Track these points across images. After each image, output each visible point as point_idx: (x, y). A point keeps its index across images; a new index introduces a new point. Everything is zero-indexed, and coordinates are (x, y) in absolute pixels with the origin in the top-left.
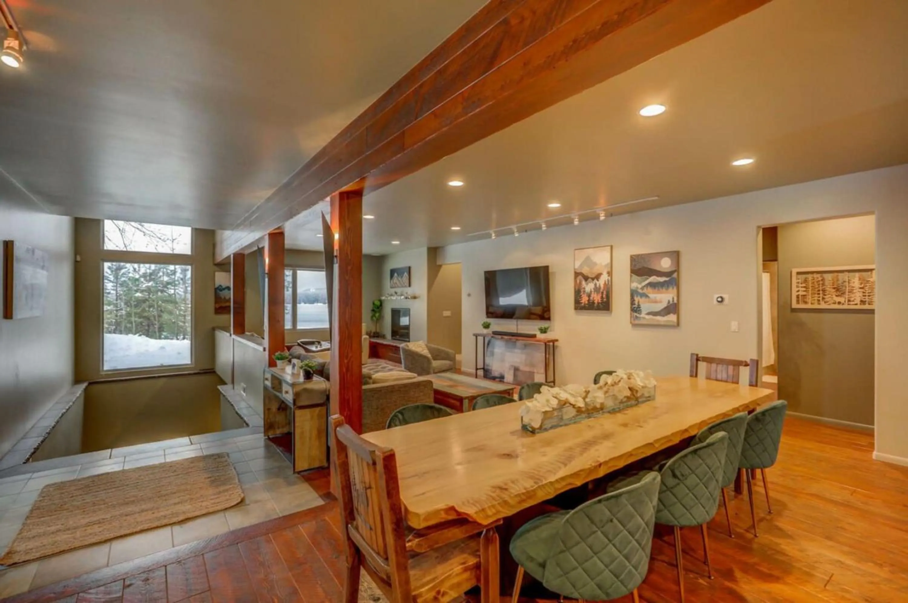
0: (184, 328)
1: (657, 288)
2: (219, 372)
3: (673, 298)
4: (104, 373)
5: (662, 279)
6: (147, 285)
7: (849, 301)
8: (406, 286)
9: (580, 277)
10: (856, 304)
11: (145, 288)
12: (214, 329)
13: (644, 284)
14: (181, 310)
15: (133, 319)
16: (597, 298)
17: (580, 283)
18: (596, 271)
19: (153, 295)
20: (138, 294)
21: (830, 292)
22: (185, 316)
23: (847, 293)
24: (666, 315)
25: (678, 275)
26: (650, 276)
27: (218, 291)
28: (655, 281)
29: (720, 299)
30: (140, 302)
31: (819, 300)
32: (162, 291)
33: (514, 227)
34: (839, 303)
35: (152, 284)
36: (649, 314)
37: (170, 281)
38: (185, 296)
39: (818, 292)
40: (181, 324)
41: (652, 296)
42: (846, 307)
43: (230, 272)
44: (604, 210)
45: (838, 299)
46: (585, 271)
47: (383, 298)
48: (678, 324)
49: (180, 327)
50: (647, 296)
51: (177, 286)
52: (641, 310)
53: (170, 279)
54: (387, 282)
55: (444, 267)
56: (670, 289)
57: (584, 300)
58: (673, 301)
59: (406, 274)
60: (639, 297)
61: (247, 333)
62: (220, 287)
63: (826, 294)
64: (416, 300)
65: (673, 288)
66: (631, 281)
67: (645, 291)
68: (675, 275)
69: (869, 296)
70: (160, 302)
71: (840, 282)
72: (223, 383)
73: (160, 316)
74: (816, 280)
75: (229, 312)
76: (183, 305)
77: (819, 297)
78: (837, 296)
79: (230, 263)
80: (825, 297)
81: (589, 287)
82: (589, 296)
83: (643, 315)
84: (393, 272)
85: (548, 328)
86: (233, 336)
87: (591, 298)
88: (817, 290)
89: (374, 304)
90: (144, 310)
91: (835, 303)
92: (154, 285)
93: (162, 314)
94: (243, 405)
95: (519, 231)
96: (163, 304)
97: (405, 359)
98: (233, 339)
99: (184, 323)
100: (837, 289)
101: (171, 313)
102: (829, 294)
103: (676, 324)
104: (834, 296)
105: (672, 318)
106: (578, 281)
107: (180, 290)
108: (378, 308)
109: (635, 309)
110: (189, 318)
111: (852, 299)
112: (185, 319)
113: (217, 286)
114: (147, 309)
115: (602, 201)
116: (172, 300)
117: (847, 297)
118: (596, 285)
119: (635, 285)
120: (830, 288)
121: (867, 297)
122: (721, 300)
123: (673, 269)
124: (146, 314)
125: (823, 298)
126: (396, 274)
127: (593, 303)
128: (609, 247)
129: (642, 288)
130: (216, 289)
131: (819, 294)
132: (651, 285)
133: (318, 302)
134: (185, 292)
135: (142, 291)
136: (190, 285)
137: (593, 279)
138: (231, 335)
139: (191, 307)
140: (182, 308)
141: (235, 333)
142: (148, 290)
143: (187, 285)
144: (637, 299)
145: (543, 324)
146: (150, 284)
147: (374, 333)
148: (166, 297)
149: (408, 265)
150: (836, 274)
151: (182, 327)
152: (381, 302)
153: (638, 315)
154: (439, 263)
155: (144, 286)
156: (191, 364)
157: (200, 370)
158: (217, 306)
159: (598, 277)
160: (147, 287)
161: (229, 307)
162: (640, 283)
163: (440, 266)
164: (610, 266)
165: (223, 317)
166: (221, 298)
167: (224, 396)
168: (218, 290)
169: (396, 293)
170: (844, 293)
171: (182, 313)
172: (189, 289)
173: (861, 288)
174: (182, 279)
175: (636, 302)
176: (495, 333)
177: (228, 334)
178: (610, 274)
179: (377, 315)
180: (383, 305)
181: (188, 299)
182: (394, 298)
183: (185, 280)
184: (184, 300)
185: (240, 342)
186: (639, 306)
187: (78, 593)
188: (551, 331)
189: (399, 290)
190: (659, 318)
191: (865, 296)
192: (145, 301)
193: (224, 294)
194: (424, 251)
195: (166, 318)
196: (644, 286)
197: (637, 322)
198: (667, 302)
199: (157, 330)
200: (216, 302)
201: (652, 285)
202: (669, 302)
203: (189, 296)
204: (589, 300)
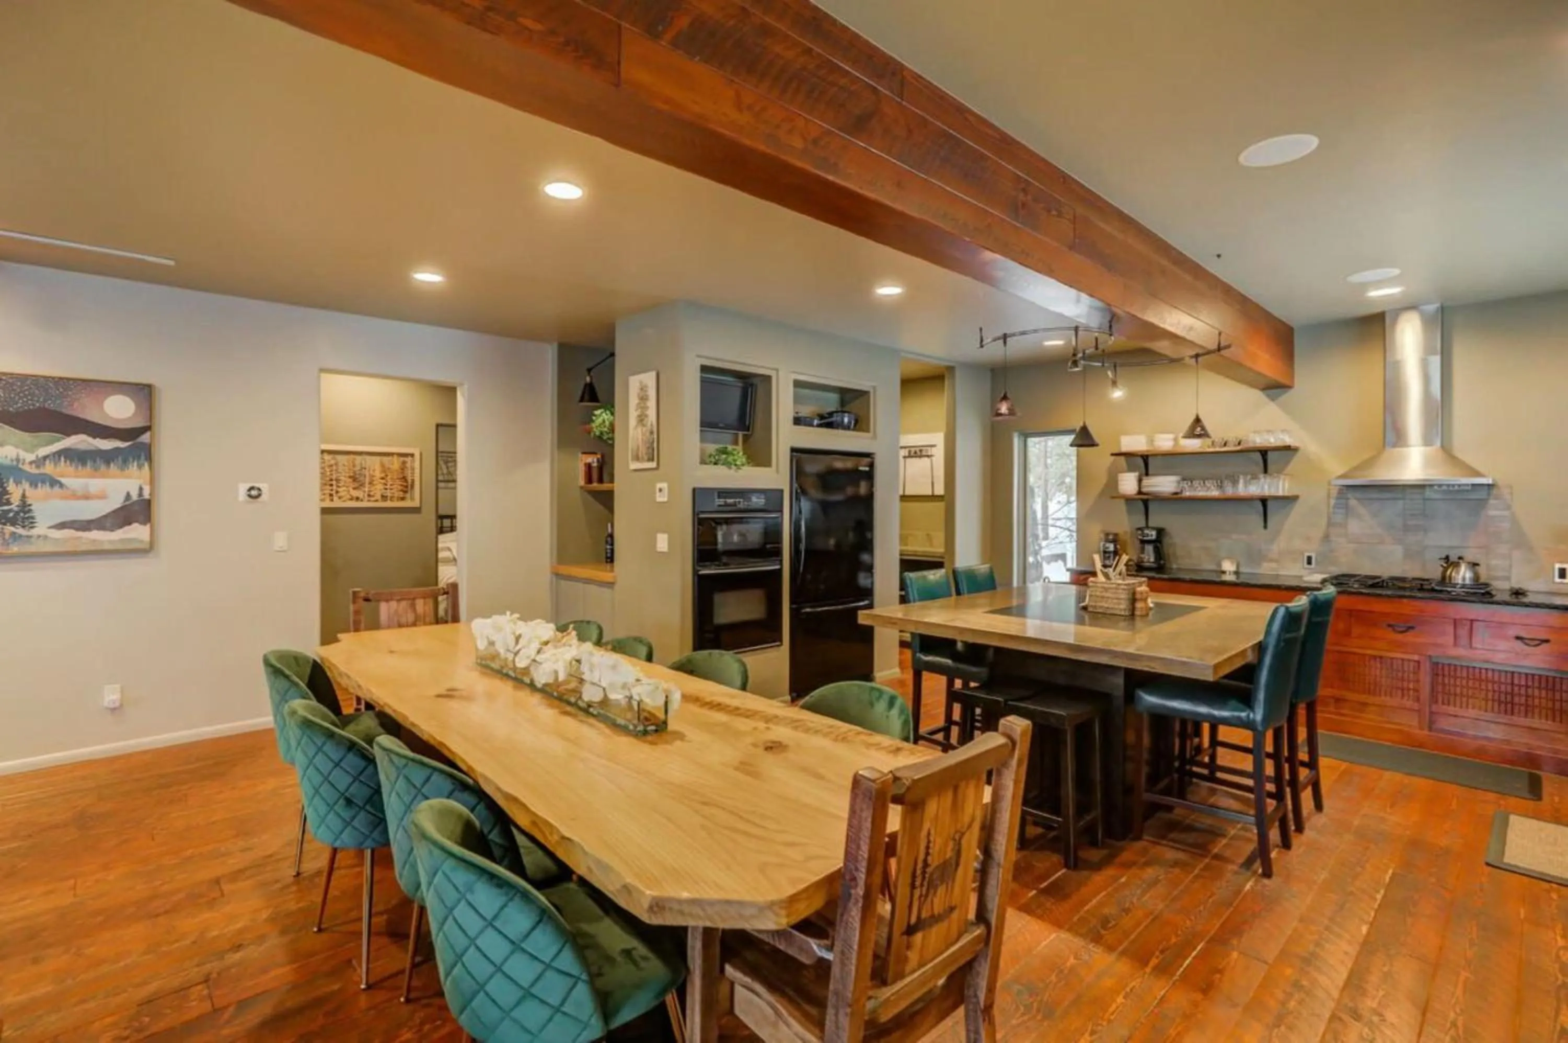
1: (89, 464)
3: (141, 489)
5: (106, 445)
7: (369, 496)
10: (377, 501)
13: (45, 451)
21: (345, 482)
23: (367, 485)
24: (121, 527)
25: (152, 437)
26: (67, 434)
28: (82, 447)
29: (254, 493)
31: (331, 495)
34: (357, 499)
36: (61, 525)
39: (331, 483)
42: (365, 504)
45: (355, 493)
48: (153, 546)
50: (54, 482)
52: (33, 518)
56: (133, 468)
58: (140, 494)
60: (26, 485)
63: (340, 485)
65: (140, 467)
67: (49, 468)
68: (145, 438)
69: (391, 489)
71: (358, 468)
74: (327, 463)
77: (332, 490)
78: (354, 489)
80: (340, 490)
83: (39, 529)
88: (328, 479)
91: (351, 499)
100: (354, 479)
102: (344, 486)
103: (145, 547)
104: (351, 490)
105: (138, 532)
109: (12, 515)
111: (372, 493)
117: (367, 489)
120: (345, 477)
121: (388, 491)
122: (257, 494)
125: (337, 492)
129: (38, 462)
131: (331, 485)
132: (68, 454)
150: (352, 456)
153: (20, 531)
162: (33, 451)
170: (362, 485)
173: (382, 478)
175: (17, 499)
190: (95, 535)
191: (386, 489)
196: (45, 458)
197: (17, 547)
198: (124, 495)
201: (73, 456)
202: (128, 496)
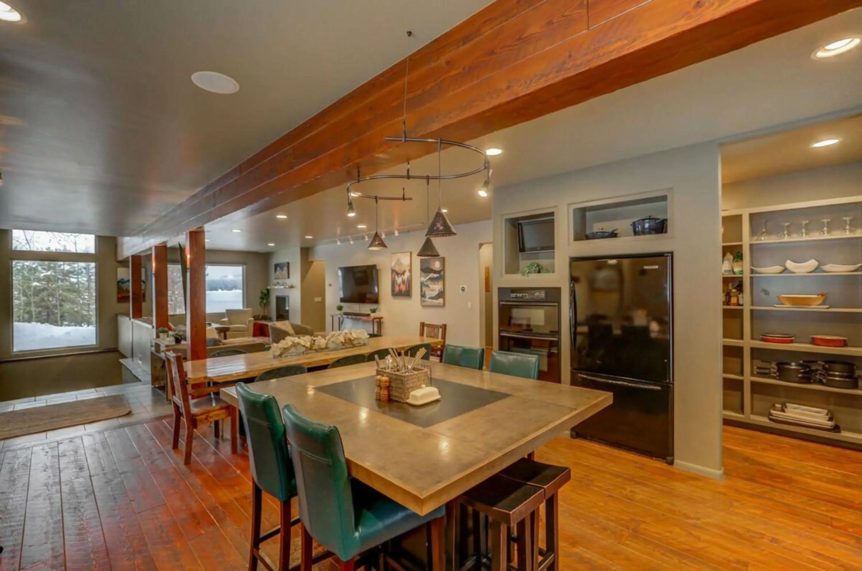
0: (89, 316)
1: (433, 281)
2: (121, 349)
3: (442, 288)
4: (14, 354)
5: (436, 275)
6: (45, 274)
8: (285, 278)
9: (394, 273)
11: (42, 277)
12: (116, 315)
13: (427, 278)
14: (85, 299)
15: (33, 309)
16: (403, 288)
17: (395, 278)
18: (403, 269)
19: (52, 285)
20: (35, 284)
22: (89, 305)
24: (439, 299)
25: (444, 273)
26: (430, 273)
27: (120, 284)
28: (432, 277)
30: (38, 292)
32: (62, 280)
33: (349, 237)
35: (51, 274)
36: (430, 298)
37: (72, 270)
38: (89, 286)
40: (85, 313)
41: (431, 286)
43: (128, 267)
44: (398, 230)
46: (397, 269)
47: (269, 287)
48: (444, 304)
49: (83, 316)
50: (429, 287)
51: (80, 275)
52: (426, 296)
53: (71, 268)
54: (273, 275)
55: (315, 264)
56: (440, 281)
57: (397, 289)
58: (441, 290)
59: (285, 268)
61: (143, 317)
62: (122, 281)
64: (293, 289)
66: (421, 276)
67: (428, 283)
68: (442, 273)
70: (61, 291)
72: (124, 357)
73: (61, 305)
75: (129, 302)
76: (87, 294)
79: (129, 261)
81: (399, 280)
82: (399, 286)
83: (427, 299)
84: (276, 266)
85: (376, 309)
86: (132, 320)
87: (401, 288)
89: (262, 292)
90: (43, 300)
92: (53, 274)
93: (63, 303)
94: (139, 370)
95: (353, 240)
96: (64, 293)
97: (272, 333)
98: (132, 322)
99: (88, 311)
101: (73, 302)
103: (442, 305)
105: (441, 301)
106: (393, 277)
107: (84, 279)
108: (265, 295)
109: (423, 295)
110: (93, 307)
112: (89, 307)
113: (119, 279)
114: (46, 299)
115: (396, 224)
116: (73, 289)
118: (403, 279)
119: (423, 279)
122: (463, 289)
123: (441, 269)
124: (43, 304)
126: (278, 269)
127: (402, 291)
128: (409, 254)
129: (426, 281)
130: (118, 282)
133: (236, 289)
134: (89, 280)
135: (39, 280)
136: (94, 274)
137: (401, 275)
138: (130, 319)
139: (96, 296)
140: (86, 297)
141: (134, 317)
142: (48, 279)
143: (90, 274)
144: (424, 288)
145: (373, 306)
146: (49, 273)
147: (262, 316)
148: (66, 286)
149: (287, 261)
151: (86, 316)
152: (268, 291)
153: (425, 299)
154: (310, 260)
155: (42, 275)
156: (96, 345)
157: (105, 349)
158: (120, 296)
159: (403, 273)
160: (45, 276)
161: (129, 297)
162: (425, 278)
163: (312, 262)
164: (410, 265)
165: (123, 305)
166: (123, 289)
167: (124, 366)
168: (121, 282)
169: (278, 283)
171: (86, 302)
172: (93, 278)
174: (85, 268)
175: (423, 291)
176: (345, 314)
177: (128, 318)
178: (410, 271)
179: (265, 301)
180: (270, 293)
181: (92, 288)
182: (276, 287)
183: (89, 269)
184: (88, 289)
185: (137, 324)
186: (425, 293)
187: (32, 447)
188: (379, 311)
189: (280, 281)
190: (434, 301)
192: (44, 289)
193: (124, 286)
194: (298, 251)
195: (68, 307)
197: (424, 304)
199: (59, 319)
200: (119, 293)
201: (431, 279)
202: (439, 290)
203: (93, 285)
204: (399, 289)
